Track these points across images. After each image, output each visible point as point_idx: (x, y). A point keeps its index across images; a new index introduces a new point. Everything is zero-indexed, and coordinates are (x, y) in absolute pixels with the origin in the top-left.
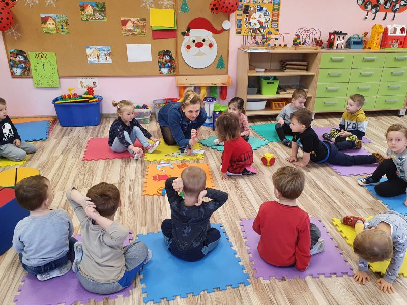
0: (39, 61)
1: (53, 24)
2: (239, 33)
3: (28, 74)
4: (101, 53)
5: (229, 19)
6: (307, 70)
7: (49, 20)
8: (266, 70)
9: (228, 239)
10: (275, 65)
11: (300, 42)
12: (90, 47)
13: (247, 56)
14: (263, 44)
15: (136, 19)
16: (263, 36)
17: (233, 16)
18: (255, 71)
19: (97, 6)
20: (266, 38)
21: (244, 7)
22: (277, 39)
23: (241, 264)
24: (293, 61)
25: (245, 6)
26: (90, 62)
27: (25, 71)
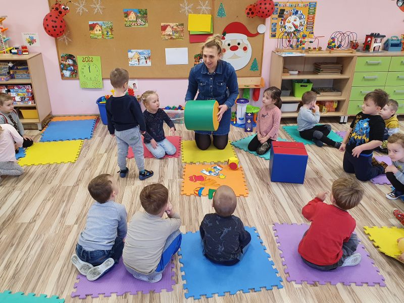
0: (86, 64)
1: (100, 30)
2: (274, 36)
3: (76, 76)
4: (142, 57)
5: (264, 23)
6: (342, 73)
7: (96, 27)
8: (299, 73)
9: (262, 243)
10: (309, 67)
11: (335, 46)
12: (132, 50)
13: (282, 59)
14: (298, 47)
15: (175, 24)
16: (298, 39)
17: (269, 20)
18: (289, 74)
19: (140, 12)
20: (301, 42)
21: (279, 11)
22: (312, 42)
23: (274, 267)
24: (326, 63)
25: (281, 10)
26: (131, 64)
27: (74, 73)
